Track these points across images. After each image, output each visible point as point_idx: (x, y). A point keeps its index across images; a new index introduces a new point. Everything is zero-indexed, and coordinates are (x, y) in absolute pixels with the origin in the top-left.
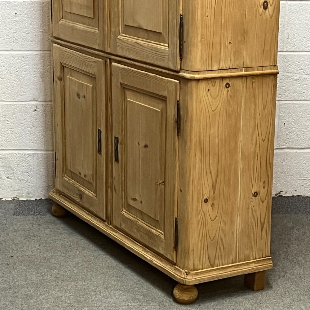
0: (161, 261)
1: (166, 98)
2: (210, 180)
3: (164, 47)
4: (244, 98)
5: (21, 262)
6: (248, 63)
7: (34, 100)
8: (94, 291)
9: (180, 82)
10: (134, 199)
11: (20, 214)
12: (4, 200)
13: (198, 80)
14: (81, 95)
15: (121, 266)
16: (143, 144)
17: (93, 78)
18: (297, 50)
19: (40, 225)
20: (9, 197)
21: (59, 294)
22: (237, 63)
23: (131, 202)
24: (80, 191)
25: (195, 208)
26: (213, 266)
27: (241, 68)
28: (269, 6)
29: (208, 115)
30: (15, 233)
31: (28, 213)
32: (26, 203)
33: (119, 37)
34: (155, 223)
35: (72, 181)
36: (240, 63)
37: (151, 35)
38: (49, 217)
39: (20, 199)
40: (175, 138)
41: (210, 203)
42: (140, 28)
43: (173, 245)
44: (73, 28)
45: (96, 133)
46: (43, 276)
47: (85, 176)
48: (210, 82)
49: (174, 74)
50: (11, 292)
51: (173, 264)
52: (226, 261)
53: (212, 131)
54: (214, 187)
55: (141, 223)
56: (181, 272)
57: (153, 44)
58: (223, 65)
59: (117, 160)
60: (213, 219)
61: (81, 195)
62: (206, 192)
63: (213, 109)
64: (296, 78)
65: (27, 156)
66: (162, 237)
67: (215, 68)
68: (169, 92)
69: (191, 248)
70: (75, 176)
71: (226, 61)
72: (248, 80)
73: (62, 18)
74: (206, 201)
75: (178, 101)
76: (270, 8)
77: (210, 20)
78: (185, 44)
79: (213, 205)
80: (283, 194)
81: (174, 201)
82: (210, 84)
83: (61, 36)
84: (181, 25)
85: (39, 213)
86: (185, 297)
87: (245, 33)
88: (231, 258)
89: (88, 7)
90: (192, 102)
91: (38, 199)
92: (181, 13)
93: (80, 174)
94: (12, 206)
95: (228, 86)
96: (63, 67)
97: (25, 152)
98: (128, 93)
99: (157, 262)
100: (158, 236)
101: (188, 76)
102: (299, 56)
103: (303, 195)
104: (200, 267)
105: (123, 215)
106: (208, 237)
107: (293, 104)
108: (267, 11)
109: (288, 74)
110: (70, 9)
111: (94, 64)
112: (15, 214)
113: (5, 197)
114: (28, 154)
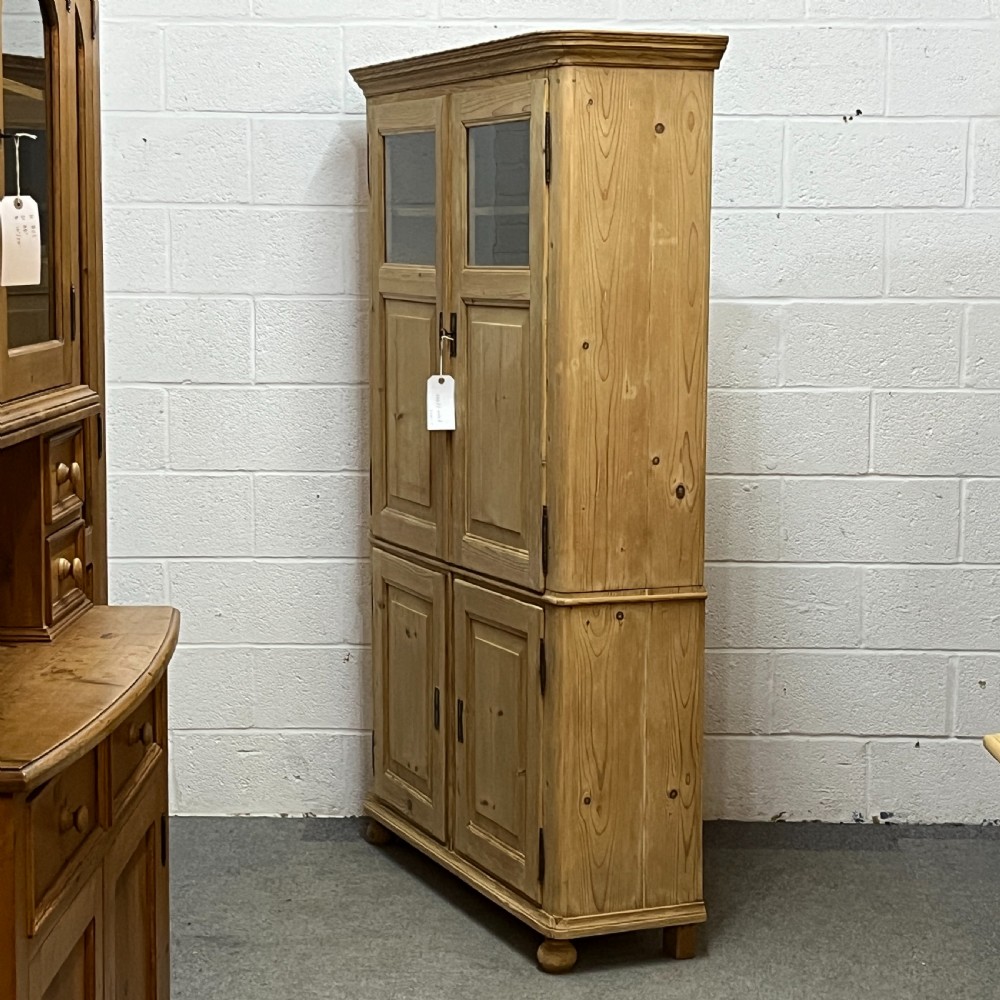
0: (521, 903)
1: (526, 634)
2: (593, 766)
3: (523, 555)
4: (648, 636)
5: (303, 908)
6: (654, 582)
7: (345, 642)
8: (412, 952)
9: (544, 611)
10: (485, 803)
11: (313, 838)
12: (289, 816)
13: (570, 607)
14: (412, 632)
15: (464, 918)
16: (496, 710)
17: (428, 603)
18: (803, 559)
19: (343, 856)
20: (298, 813)
21: (354, 954)
22: (635, 580)
23: (480, 808)
24: (409, 794)
25: (568, 809)
26: (601, 910)
27: (642, 590)
28: (687, 492)
29: (587, 661)
30: (300, 867)
31: (328, 838)
32: (327, 823)
33: (465, 538)
34: (514, 841)
35: (398, 779)
36: (640, 581)
37: (507, 536)
38: (362, 844)
39: (318, 816)
40: (537, 699)
41: (594, 804)
42: (491, 525)
43: (536, 874)
44: (401, 523)
45: (432, 693)
46: (333, 929)
47: (416, 769)
48: (590, 609)
49: (536, 596)
50: (278, 949)
51: (537, 906)
52: (624, 904)
53: (595, 688)
54: (601, 778)
55: (495, 843)
56: (547, 918)
57: (509, 550)
58: (612, 584)
59: (461, 739)
60: (599, 831)
61: (410, 802)
62: (588, 786)
63: (597, 651)
64: (803, 608)
65: (331, 739)
66: (523, 861)
67: (599, 587)
68: (530, 624)
69: (563, 880)
70: (401, 770)
71: (616, 577)
72: (655, 608)
73: (387, 505)
74: (588, 801)
75: (542, 640)
76: (689, 496)
77: (588, 515)
78: (550, 551)
79: (599, 809)
80: (787, 818)
81: (537, 802)
82: (591, 612)
83: (385, 535)
84: (545, 522)
85: (348, 838)
86: (554, 960)
87: (647, 534)
88: (634, 898)
89: (423, 491)
90: (562, 641)
91: (349, 816)
92: (544, 503)
93: (409, 766)
94: (302, 826)
95: (620, 616)
96: (387, 586)
97: (328, 732)
98: (476, 627)
99: (514, 905)
100: (517, 862)
101: (554, 599)
102: (807, 570)
103: (823, 820)
104: (577, 910)
105: (469, 831)
106: (592, 860)
107: (799, 655)
108: (684, 500)
109: (788, 602)
110: (397, 490)
111: (430, 580)
112: (305, 838)
113: (291, 812)
114: (333, 736)
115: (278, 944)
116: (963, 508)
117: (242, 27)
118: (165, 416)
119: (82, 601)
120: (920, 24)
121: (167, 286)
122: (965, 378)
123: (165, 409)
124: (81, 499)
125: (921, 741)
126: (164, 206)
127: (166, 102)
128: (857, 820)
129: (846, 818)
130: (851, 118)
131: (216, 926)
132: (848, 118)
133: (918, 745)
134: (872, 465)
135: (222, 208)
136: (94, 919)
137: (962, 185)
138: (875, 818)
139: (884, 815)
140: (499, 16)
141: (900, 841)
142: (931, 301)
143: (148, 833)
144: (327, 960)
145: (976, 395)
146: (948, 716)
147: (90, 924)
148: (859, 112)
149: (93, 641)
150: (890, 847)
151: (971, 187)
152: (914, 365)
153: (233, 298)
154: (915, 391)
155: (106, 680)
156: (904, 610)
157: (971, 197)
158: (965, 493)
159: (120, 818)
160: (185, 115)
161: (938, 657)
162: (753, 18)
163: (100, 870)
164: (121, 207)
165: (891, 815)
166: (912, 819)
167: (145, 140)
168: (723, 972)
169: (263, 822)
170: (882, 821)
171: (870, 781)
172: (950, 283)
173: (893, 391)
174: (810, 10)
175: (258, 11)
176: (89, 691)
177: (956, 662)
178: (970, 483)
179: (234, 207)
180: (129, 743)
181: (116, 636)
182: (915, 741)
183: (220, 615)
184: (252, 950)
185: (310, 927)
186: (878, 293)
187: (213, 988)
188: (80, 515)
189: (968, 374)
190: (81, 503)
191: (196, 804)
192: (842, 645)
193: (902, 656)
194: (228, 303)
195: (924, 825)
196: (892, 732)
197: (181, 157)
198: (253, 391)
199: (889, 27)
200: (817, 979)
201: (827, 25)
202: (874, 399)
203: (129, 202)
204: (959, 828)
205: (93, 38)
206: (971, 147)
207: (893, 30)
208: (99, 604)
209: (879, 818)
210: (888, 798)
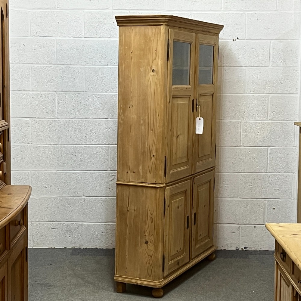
5: (70, 275)
7: (84, 196)
11: (74, 255)
12: (67, 248)
19: (83, 260)
20: (70, 247)
21: (85, 289)
30: (69, 263)
31: (78, 254)
32: (78, 250)
38: (88, 256)
39: (76, 248)
85: (84, 255)
91: (85, 248)
94: (71, 251)
103: (227, 249)
110: (176, 162)
112: (71, 254)
113: (68, 247)
114: (80, 224)
115: (62, 286)
116: (269, 156)
117: (53, 11)
118: (30, 128)
119: (3, 184)
120: (256, 12)
121: (31, 89)
122: (269, 118)
123: (30, 126)
124: (2, 154)
125: (256, 226)
126: (29, 65)
127: (31, 33)
128: (237, 249)
129: (234, 249)
130: (235, 40)
131: (44, 280)
132: (234, 40)
133: (255, 227)
134: (241, 143)
135: (47, 65)
136: (4, 277)
137: (268, 60)
138: (242, 249)
139: (245, 248)
140: (131, 9)
141: (249, 256)
142: (259, 95)
143: (22, 252)
144: (77, 291)
145: (272, 123)
146: (264, 218)
147: (3, 278)
148: (238, 38)
149: (5, 196)
150: (246, 257)
151: (271, 60)
152: (254, 114)
153: (50, 93)
154: (254, 121)
155: (9, 207)
156: (251, 187)
157: (271, 64)
158: (269, 152)
159: (13, 247)
160: (36, 38)
161: (261, 200)
162: (206, 10)
163: (7, 262)
164: (17, 65)
165: (247, 248)
166: (253, 249)
167: (24, 45)
168: (194, 294)
169: (59, 250)
170: (244, 250)
171: (241, 238)
172: (265, 89)
173: (247, 121)
174: (223, 8)
175: (58, 7)
176: (3, 210)
177: (266, 202)
178: (271, 149)
179: (50, 65)
180: (16, 226)
181: (12, 194)
182: (254, 226)
183: (46, 188)
184: (54, 287)
185: (72, 280)
186: (243, 92)
187: (42, 299)
188: (2, 158)
189: (270, 116)
190: (2, 155)
191: (39, 244)
192: (232, 197)
193: (250, 200)
194: (49, 94)
195: (257, 251)
196: (247, 223)
197: (35, 50)
198: (56, 120)
199: (247, 13)
200: (222, 296)
201: (228, 12)
202: (242, 124)
203: (19, 64)
204: (267, 252)
205: (7, 17)
206: (271, 49)
207: (248, 14)
208: (8, 185)
209: (244, 249)
210: (246, 243)
